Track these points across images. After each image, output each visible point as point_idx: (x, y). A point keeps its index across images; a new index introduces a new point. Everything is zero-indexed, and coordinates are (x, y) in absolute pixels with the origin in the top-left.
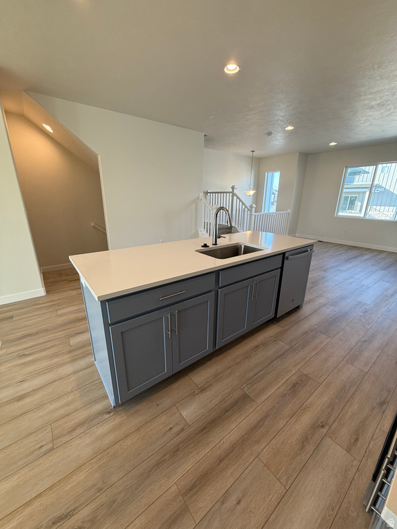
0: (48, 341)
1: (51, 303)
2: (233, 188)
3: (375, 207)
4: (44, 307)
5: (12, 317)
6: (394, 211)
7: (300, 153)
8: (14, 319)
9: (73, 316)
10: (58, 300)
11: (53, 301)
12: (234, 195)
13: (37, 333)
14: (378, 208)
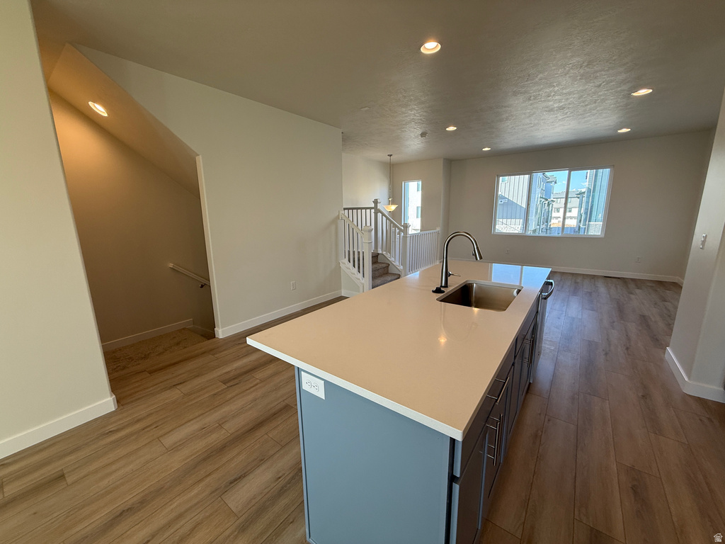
0: (180, 516)
1: (138, 426)
2: (376, 202)
3: (501, 220)
4: (127, 436)
5: (61, 477)
6: (521, 224)
7: (444, 159)
8: (70, 480)
9: (200, 446)
10: (149, 415)
11: (138, 421)
12: (377, 211)
13: (143, 502)
14: (505, 221)
